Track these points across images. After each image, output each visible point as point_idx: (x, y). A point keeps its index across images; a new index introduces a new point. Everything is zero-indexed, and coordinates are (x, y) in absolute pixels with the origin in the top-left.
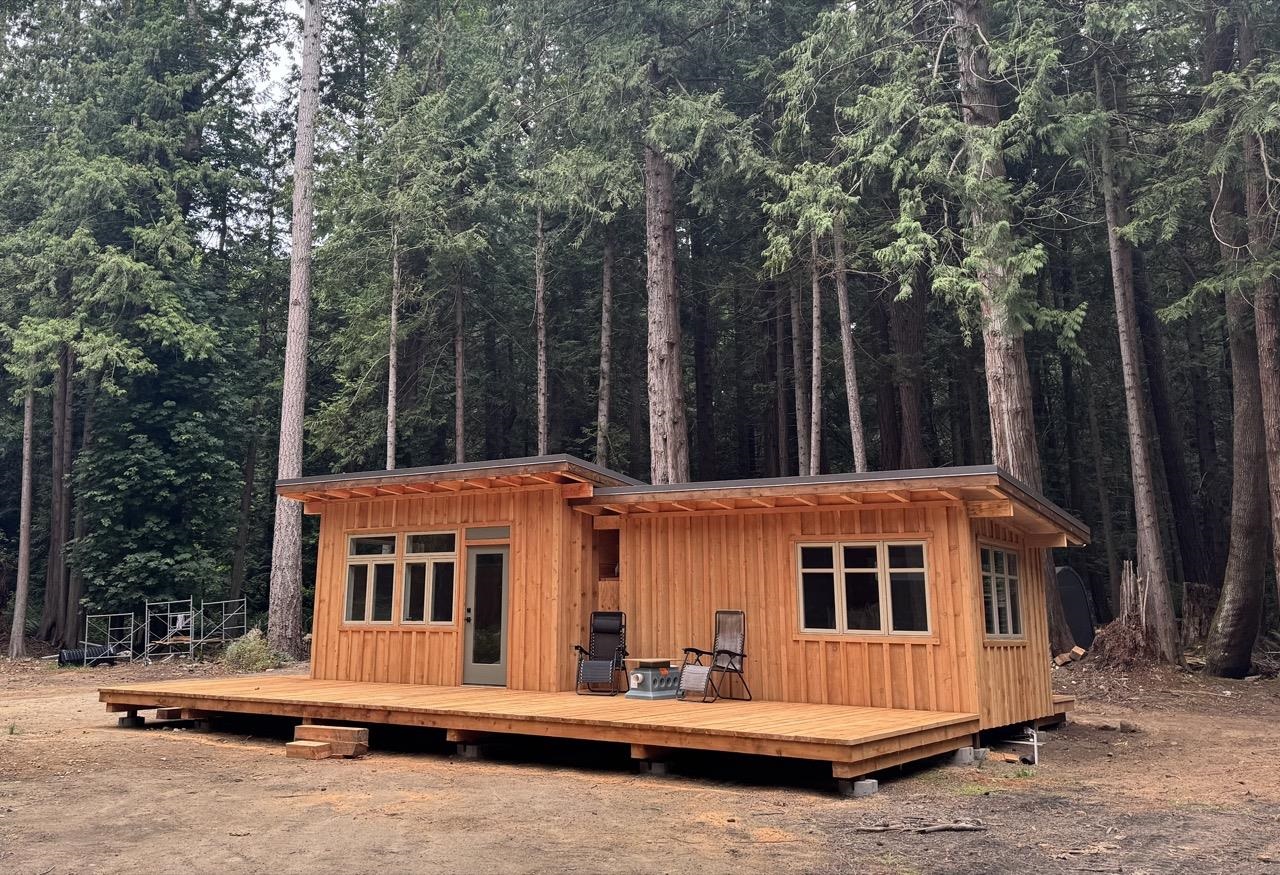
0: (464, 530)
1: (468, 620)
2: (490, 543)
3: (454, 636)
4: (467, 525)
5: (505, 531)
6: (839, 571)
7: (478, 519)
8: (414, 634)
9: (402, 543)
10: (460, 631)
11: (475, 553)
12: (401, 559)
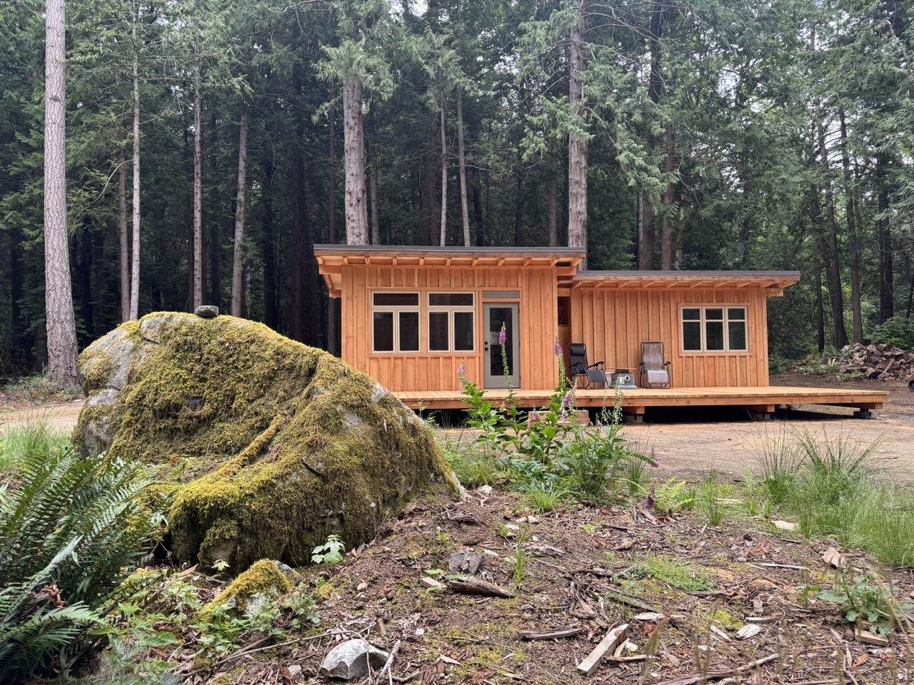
0: (481, 292)
1: (486, 349)
2: (501, 301)
3: (476, 360)
4: (484, 289)
5: (517, 294)
6: (703, 321)
7: (491, 284)
8: (441, 359)
9: (424, 299)
10: (482, 356)
11: (488, 307)
12: (424, 310)
